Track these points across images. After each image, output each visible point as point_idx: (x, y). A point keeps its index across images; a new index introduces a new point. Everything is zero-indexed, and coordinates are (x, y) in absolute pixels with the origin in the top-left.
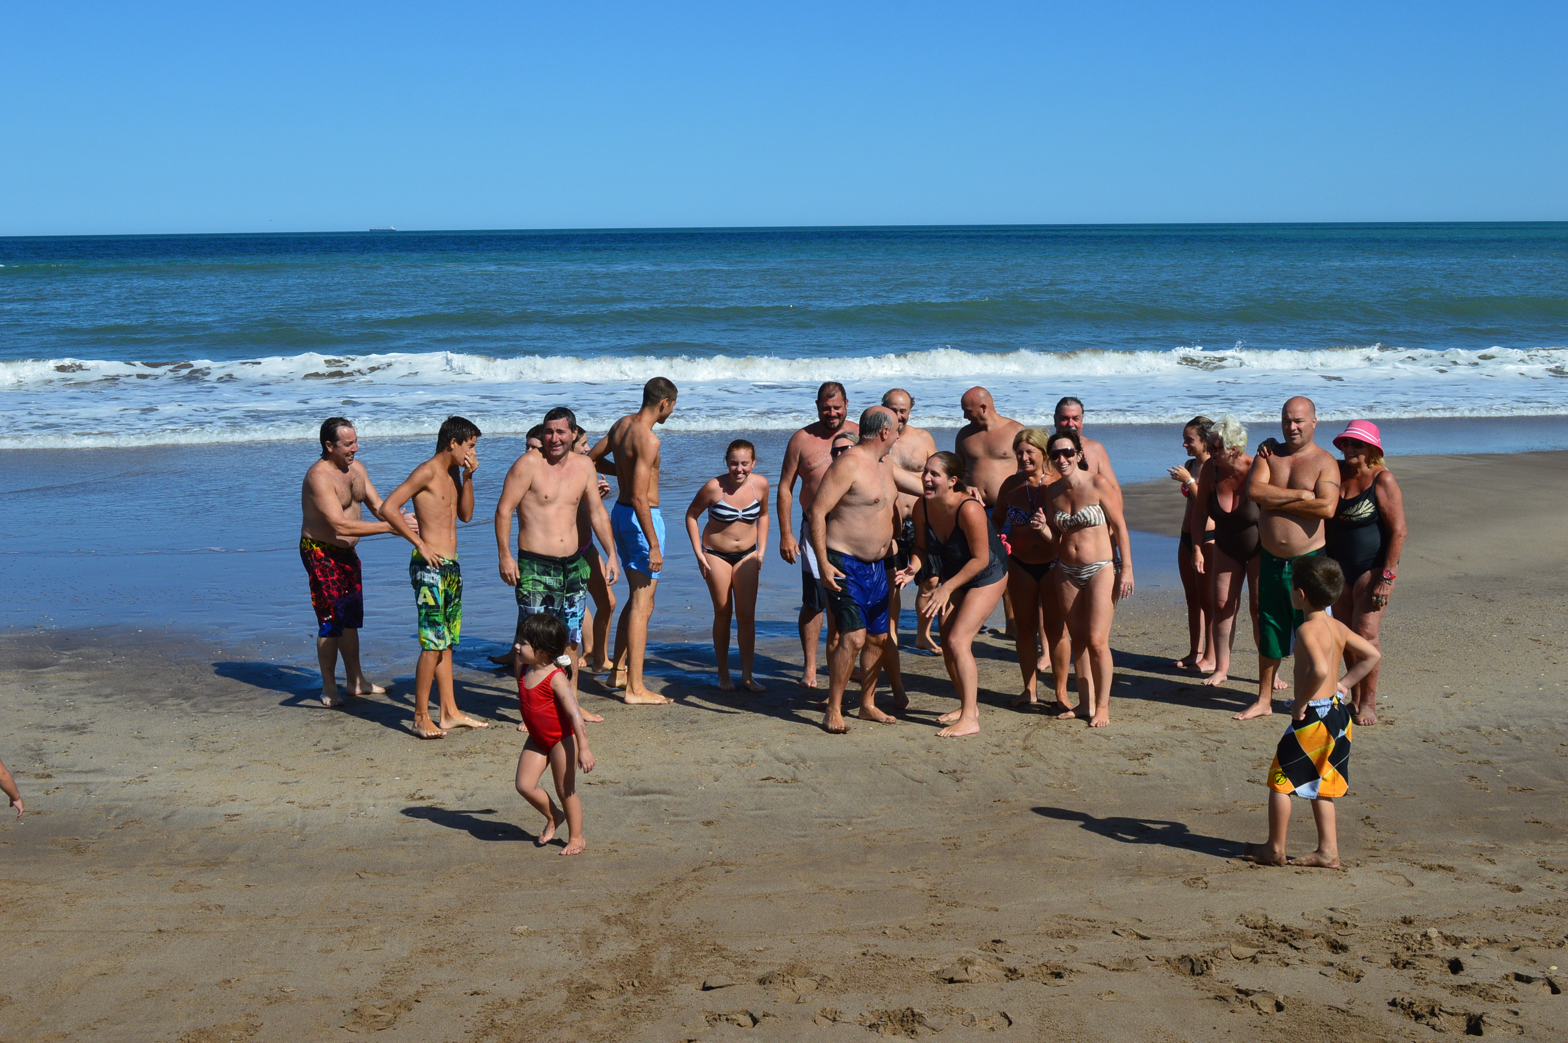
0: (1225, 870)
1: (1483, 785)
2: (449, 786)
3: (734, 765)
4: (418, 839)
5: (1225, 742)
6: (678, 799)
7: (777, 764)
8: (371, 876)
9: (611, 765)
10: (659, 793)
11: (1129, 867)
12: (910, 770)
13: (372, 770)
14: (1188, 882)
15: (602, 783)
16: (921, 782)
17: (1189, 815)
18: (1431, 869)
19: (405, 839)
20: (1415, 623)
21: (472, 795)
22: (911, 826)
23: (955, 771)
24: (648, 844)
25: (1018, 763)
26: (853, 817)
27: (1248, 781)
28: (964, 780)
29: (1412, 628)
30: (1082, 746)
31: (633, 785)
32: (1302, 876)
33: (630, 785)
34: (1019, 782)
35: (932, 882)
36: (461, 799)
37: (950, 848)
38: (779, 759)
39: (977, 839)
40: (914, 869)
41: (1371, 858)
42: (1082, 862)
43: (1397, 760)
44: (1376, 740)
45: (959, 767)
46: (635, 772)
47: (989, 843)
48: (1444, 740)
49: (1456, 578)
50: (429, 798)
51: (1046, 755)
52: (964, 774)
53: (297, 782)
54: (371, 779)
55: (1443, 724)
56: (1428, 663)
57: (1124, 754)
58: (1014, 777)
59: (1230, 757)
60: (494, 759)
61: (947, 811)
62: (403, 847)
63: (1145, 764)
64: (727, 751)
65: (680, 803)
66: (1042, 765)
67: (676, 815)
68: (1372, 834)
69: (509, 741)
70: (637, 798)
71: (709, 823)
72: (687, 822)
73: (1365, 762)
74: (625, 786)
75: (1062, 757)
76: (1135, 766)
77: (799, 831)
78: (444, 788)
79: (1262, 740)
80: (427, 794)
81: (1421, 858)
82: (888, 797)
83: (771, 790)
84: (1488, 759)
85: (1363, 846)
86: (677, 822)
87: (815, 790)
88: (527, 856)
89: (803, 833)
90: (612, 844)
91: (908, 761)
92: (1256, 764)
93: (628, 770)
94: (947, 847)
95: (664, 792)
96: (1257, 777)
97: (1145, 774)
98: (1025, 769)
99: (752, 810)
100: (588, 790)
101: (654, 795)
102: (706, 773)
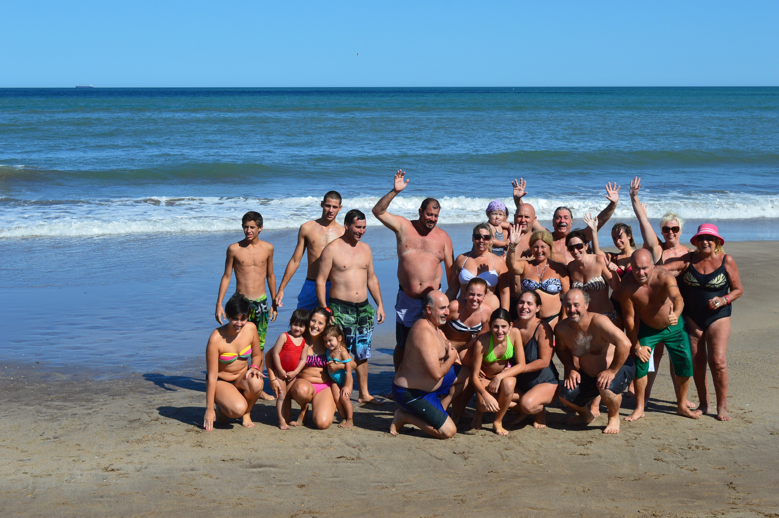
2: (131, 462)
3: (319, 448)
4: (111, 497)
5: (641, 434)
6: (282, 471)
7: (347, 448)
9: (238, 448)
10: (270, 466)
11: (574, 515)
12: (435, 452)
13: (79, 452)
15: (232, 460)
16: (441, 460)
17: (615, 481)
18: (770, 516)
19: (102, 497)
20: (769, 356)
21: (146, 468)
22: (434, 488)
23: (463, 453)
24: (262, 500)
25: (505, 447)
26: (397, 482)
27: (655, 459)
28: (469, 458)
29: (767, 360)
30: (547, 436)
31: (252, 461)
33: (250, 461)
34: (506, 459)
36: (139, 471)
37: (459, 502)
38: (348, 444)
39: (477, 496)
40: (435, 516)
41: (732, 510)
42: (545, 511)
43: (753, 446)
44: (740, 433)
45: (466, 450)
46: (253, 453)
47: (484, 499)
50: (118, 470)
51: (524, 442)
52: (469, 455)
53: (29, 460)
54: (79, 458)
56: (777, 383)
57: (574, 442)
58: (502, 456)
59: (644, 444)
60: (161, 444)
61: (457, 478)
62: (100, 502)
63: (588, 448)
64: (314, 439)
65: (283, 473)
66: (521, 449)
67: (281, 481)
68: (733, 494)
69: (171, 433)
70: (255, 470)
71: (302, 486)
72: (288, 485)
73: (732, 447)
74: (247, 462)
75: (534, 443)
76: (581, 449)
77: (361, 491)
78: (127, 463)
79: (665, 433)
80: (116, 468)
82: (419, 470)
83: (343, 464)
85: (727, 502)
86: (281, 485)
87: (372, 465)
88: (183, 507)
89: (363, 492)
90: (238, 499)
91: (433, 446)
92: (660, 448)
93: (249, 452)
94: (457, 502)
95: (273, 466)
96: (661, 457)
97: (588, 455)
98: (509, 451)
99: (331, 478)
100: (223, 465)
101: (266, 468)
102: (300, 454)
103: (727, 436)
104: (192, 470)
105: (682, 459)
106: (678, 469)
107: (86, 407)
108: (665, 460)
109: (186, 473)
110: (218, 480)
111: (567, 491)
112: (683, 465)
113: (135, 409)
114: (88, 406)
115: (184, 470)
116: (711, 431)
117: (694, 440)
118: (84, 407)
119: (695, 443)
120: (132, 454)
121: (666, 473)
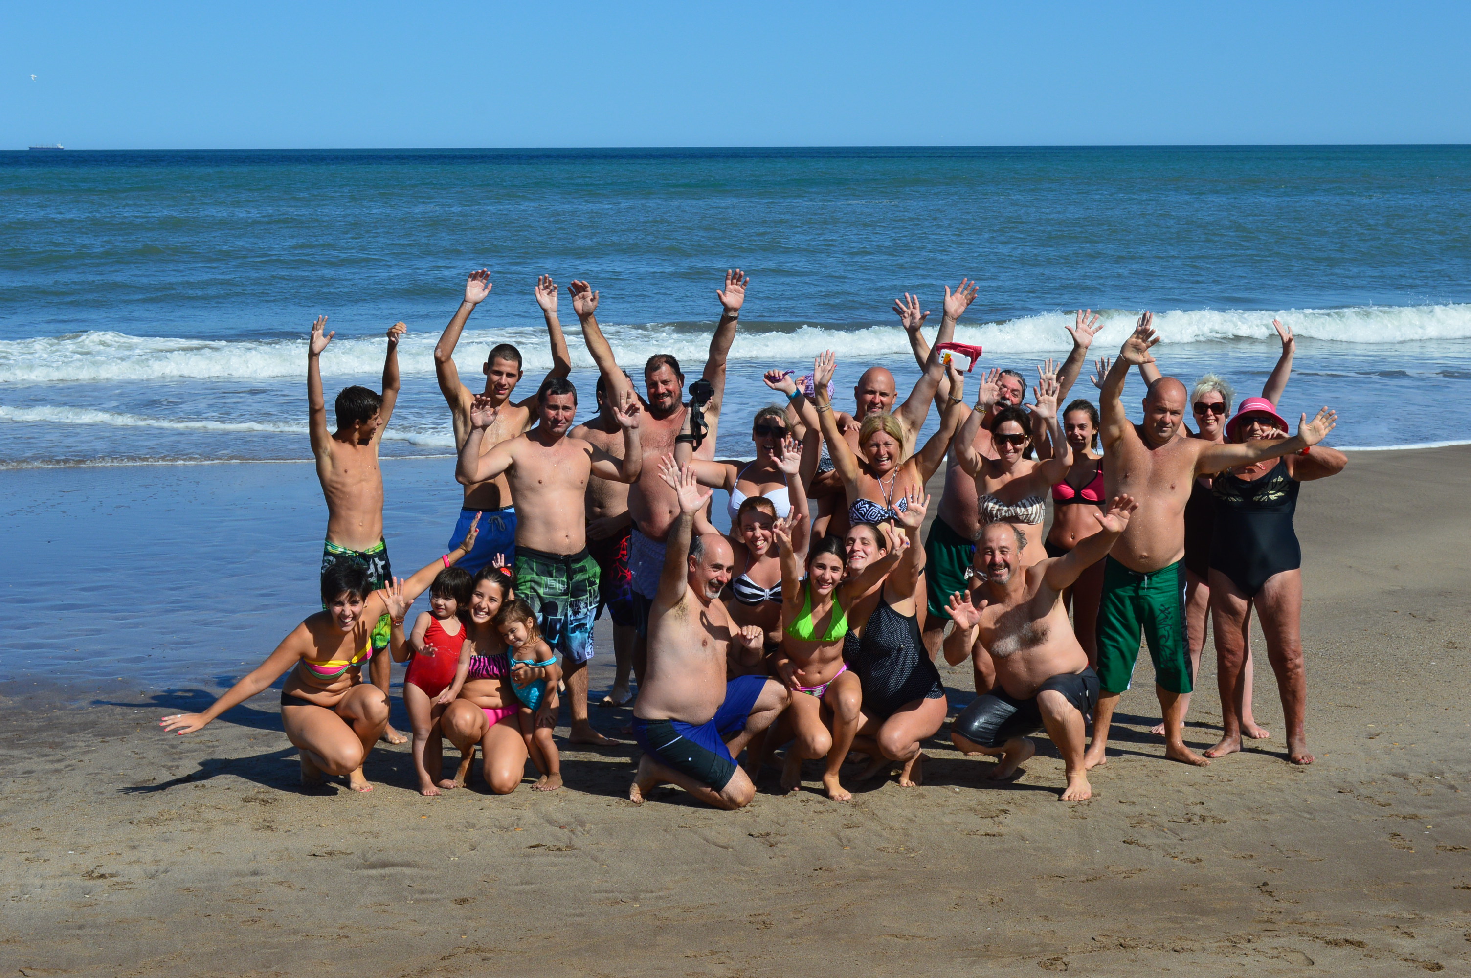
0: (1089, 949)
1: (1407, 843)
2: (138, 861)
3: (495, 830)
4: (98, 927)
6: (425, 873)
7: (549, 828)
8: (38, 973)
9: (342, 832)
10: (401, 865)
11: (974, 947)
12: (713, 833)
13: (38, 843)
14: (1045, 963)
15: (330, 854)
16: (726, 848)
17: (1050, 883)
18: (1336, 944)
19: (81, 927)
20: (1338, 648)
21: (166, 871)
22: (711, 902)
23: (768, 834)
24: (386, 928)
25: (845, 823)
26: (643, 891)
27: (1124, 842)
28: (779, 845)
29: (1334, 654)
30: (924, 801)
31: (369, 856)
32: (1182, 955)
33: (365, 856)
34: (847, 846)
35: (735, 968)
36: (152, 877)
37: (759, 926)
38: (551, 822)
39: (792, 916)
40: (713, 953)
41: (1266, 933)
42: (919, 941)
43: (1306, 815)
44: (1282, 791)
45: (773, 829)
46: (371, 840)
47: (807, 920)
48: (1364, 791)
49: (1391, 593)
50: (112, 876)
51: (880, 813)
52: (778, 838)
54: (37, 854)
55: (1365, 770)
56: (1351, 698)
57: (975, 811)
58: (840, 840)
59: (1104, 813)
60: (195, 826)
61: (756, 882)
62: (79, 937)
63: (1000, 823)
64: (486, 813)
65: (428, 878)
66: (875, 826)
67: (423, 892)
68: (1269, 904)
69: (213, 804)
70: (373, 872)
71: (463, 901)
72: (436, 900)
73: (1267, 817)
74: (359, 858)
75: (900, 815)
76: (988, 825)
77: (574, 909)
78: (130, 863)
79: (1144, 793)
80: (109, 872)
81: (1325, 932)
82: (685, 867)
83: (540, 859)
84: (1416, 812)
85: (1257, 918)
86: (424, 900)
87: (595, 859)
88: (236, 945)
89: (578, 911)
90: (342, 928)
91: (711, 822)
92: (1134, 821)
93: (363, 838)
94: (755, 926)
95: (408, 865)
96: (1136, 836)
97: (1000, 835)
98: (854, 830)
99: (517, 885)
100: (312, 863)
101: (395, 868)
102: (460, 840)
103: (1258, 797)
104: (255, 873)
105: (1175, 840)
106: (1168, 859)
107: (51, 758)
108: (1143, 842)
109: (242, 880)
110: (304, 893)
111: (961, 903)
112: (1176, 851)
113: (144, 761)
114: (54, 755)
115: (238, 874)
116: (1228, 788)
117: (1196, 804)
118: (48, 758)
119: (1198, 810)
120: (139, 846)
121: (1145, 867)
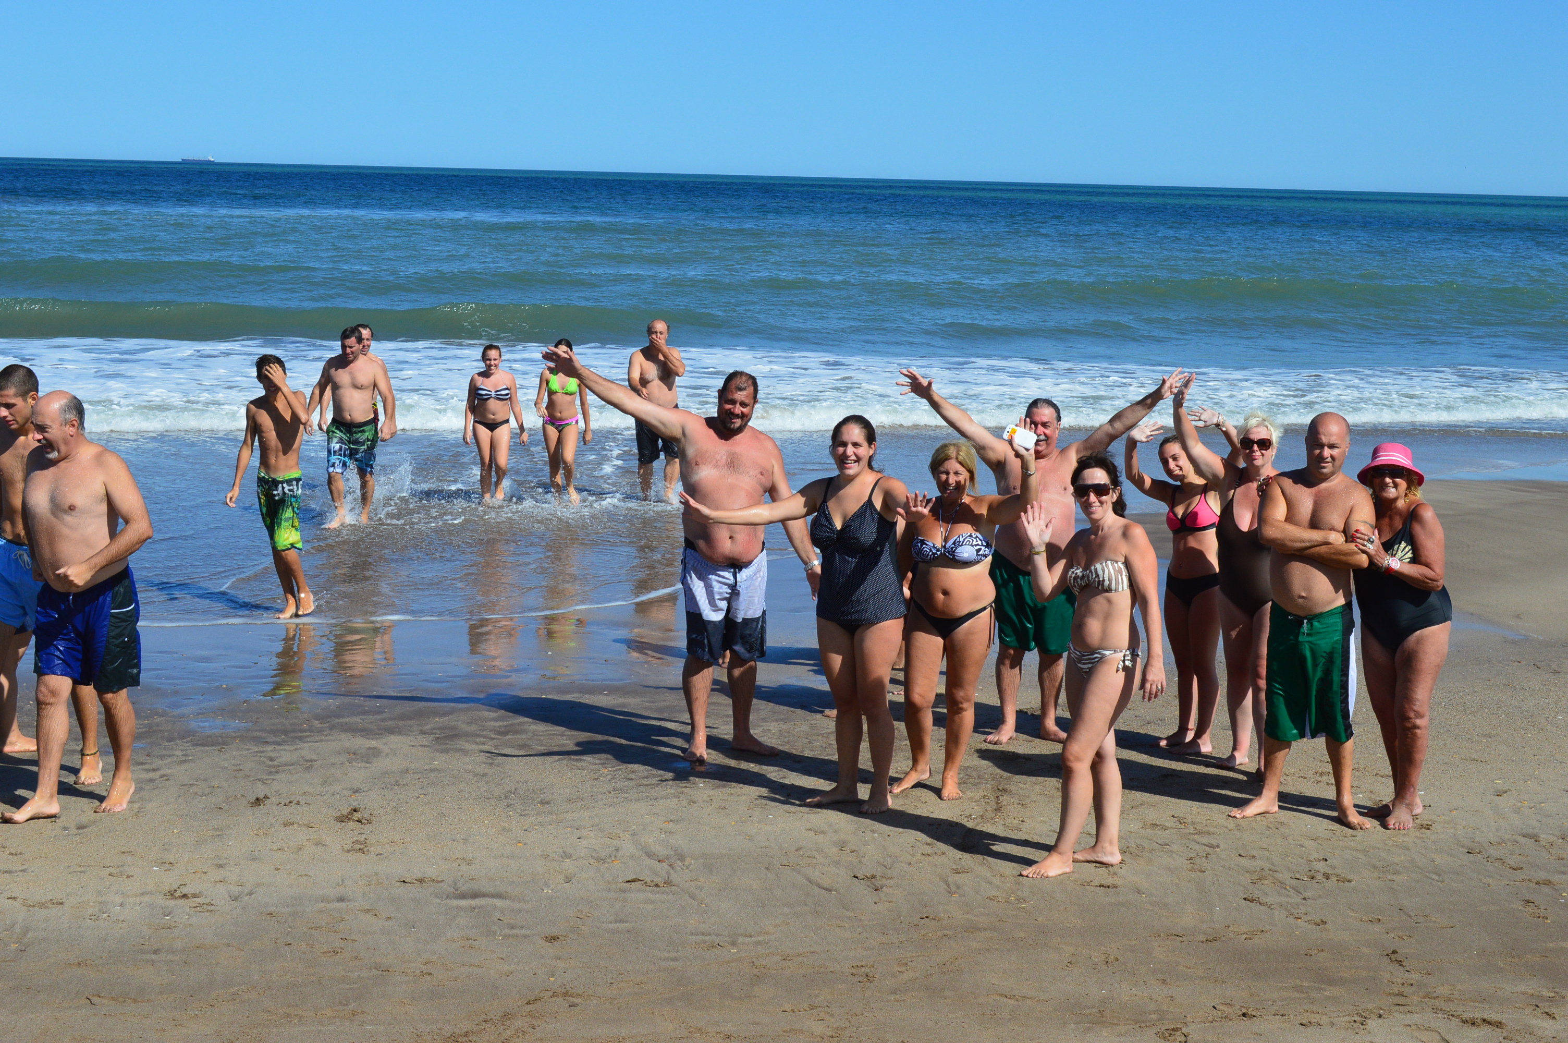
0: (1210, 1019)
1: (1542, 912)
2: (223, 881)
3: (592, 861)
4: (174, 952)
5: (1218, 846)
6: (517, 905)
7: (648, 861)
8: (105, 1001)
9: (434, 858)
10: (493, 896)
11: (1088, 1011)
12: (817, 873)
14: (1163, 1033)
15: (421, 881)
16: (830, 891)
17: (1168, 942)
18: (1473, 1024)
19: (156, 952)
20: (1461, 698)
21: (250, 894)
22: (812, 950)
23: (873, 877)
24: (472, 965)
25: (954, 867)
26: (742, 935)
27: (1245, 899)
28: (884, 889)
31: (460, 884)
32: (1308, 1029)
33: (456, 884)
34: (955, 893)
35: (835, 1026)
36: (235, 899)
37: (861, 979)
38: (650, 855)
39: (896, 968)
40: (812, 1008)
41: (1397, 1007)
42: (1029, 1002)
43: (1434, 877)
44: (1408, 849)
45: (879, 871)
46: (464, 867)
47: (911, 974)
48: (1493, 852)
49: (1514, 642)
50: (195, 896)
52: (884, 881)
53: (24, 871)
54: (122, 869)
55: (1493, 830)
56: (1476, 751)
58: (948, 886)
59: (1223, 867)
61: (860, 930)
62: (153, 963)
63: (1115, 874)
64: (584, 843)
65: (519, 911)
66: (984, 872)
67: (512, 927)
68: (1399, 975)
69: (306, 822)
70: (463, 903)
71: (553, 939)
72: (526, 937)
73: (1394, 877)
74: (450, 886)
76: (1102, 875)
77: (669, 952)
78: (215, 880)
79: (1264, 846)
80: (193, 892)
81: (1461, 1009)
82: (786, 910)
83: (637, 895)
84: (1549, 878)
85: (1388, 991)
86: (513, 936)
87: (693, 897)
88: (314, 978)
89: (673, 955)
90: (426, 964)
91: (815, 862)
92: (1255, 877)
93: (455, 865)
94: (857, 979)
95: (499, 896)
96: (1257, 894)
97: (1115, 887)
98: (962, 875)
99: (611, 922)
100: (401, 890)
101: (487, 899)
102: (555, 871)
103: (1383, 855)
104: (341, 899)
105: (1298, 899)
106: (1291, 920)
107: (147, 767)
108: (1264, 900)
109: (328, 906)
110: (390, 923)
111: (1073, 961)
112: (1299, 911)
113: (241, 774)
114: (150, 764)
115: (324, 899)
116: (1352, 844)
117: (1319, 861)
118: (144, 767)
119: (1321, 866)
120: (225, 864)
121: (1268, 928)
